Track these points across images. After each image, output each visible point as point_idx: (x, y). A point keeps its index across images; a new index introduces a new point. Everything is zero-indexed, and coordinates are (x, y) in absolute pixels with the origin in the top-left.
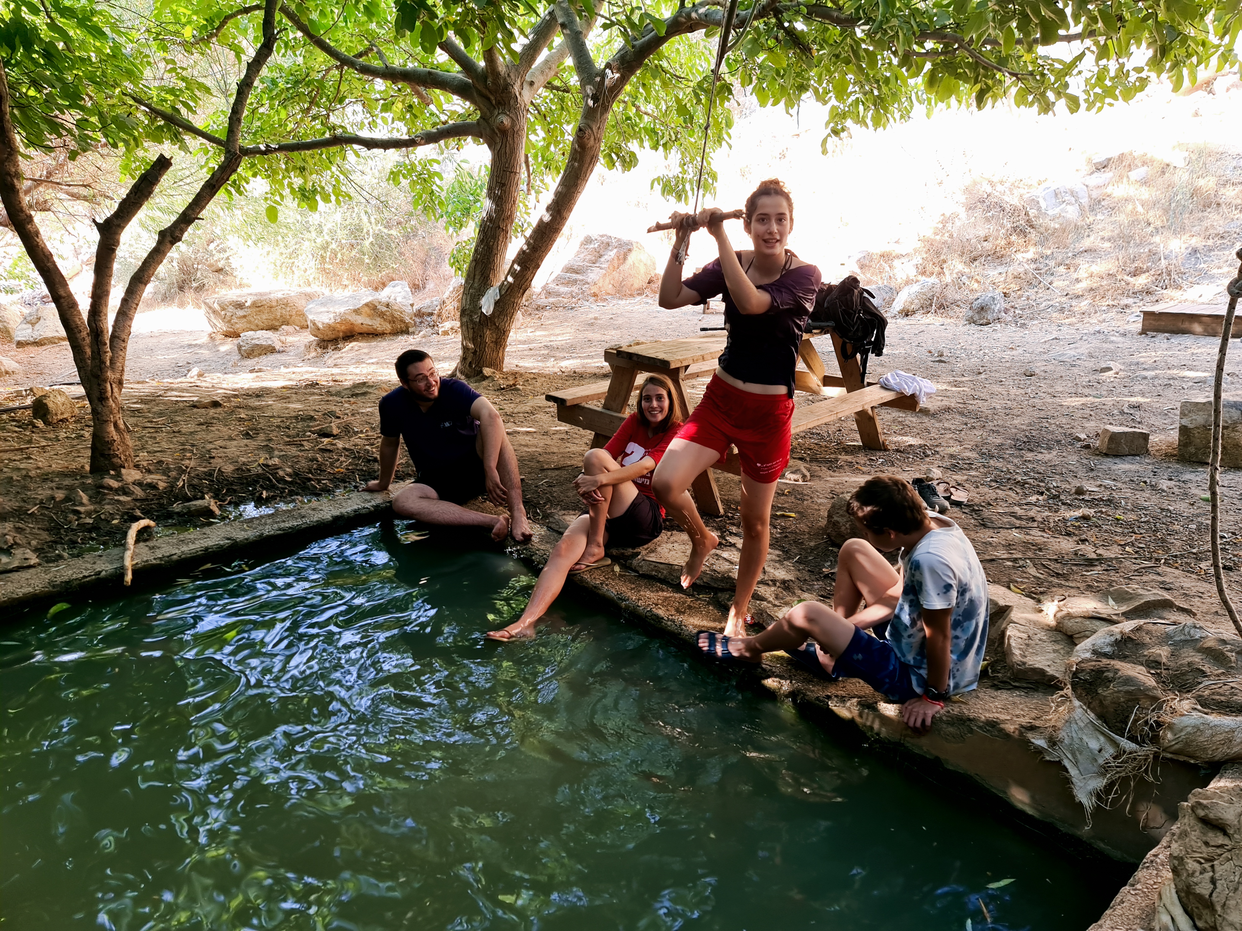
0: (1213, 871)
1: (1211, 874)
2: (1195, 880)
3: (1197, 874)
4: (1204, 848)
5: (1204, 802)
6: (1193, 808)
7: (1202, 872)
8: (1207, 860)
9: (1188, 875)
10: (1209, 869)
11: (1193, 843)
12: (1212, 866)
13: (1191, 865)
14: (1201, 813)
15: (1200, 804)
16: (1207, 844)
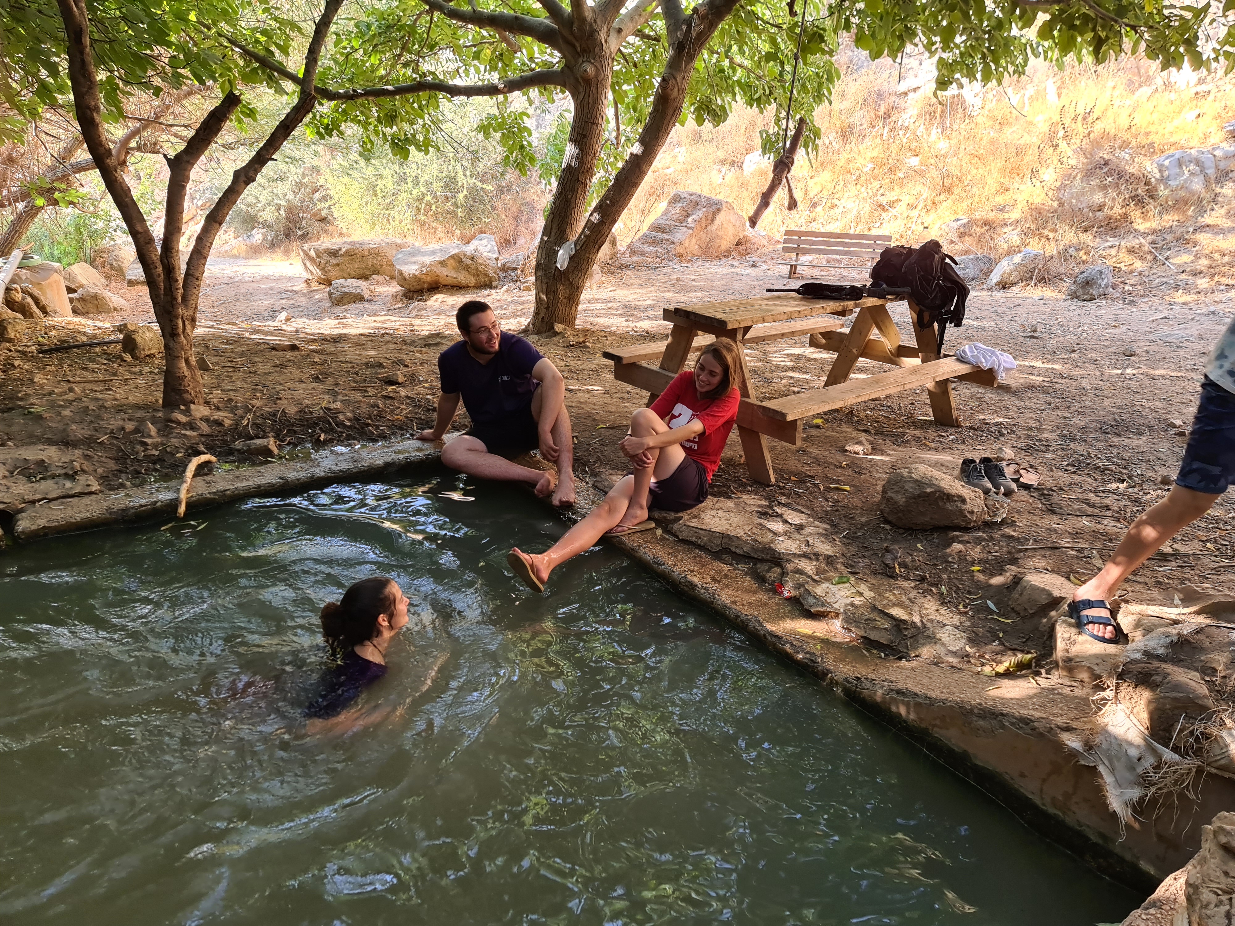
0: (1231, 906)
1: (1228, 907)
2: (1208, 912)
3: (1212, 906)
4: (1223, 879)
5: (1228, 828)
6: (1215, 833)
7: (1219, 904)
8: (1225, 892)
9: (1202, 907)
10: (1226, 902)
11: (1211, 872)
12: (1230, 899)
13: (1206, 895)
14: (1223, 840)
15: (1221, 829)
16: (1226, 874)
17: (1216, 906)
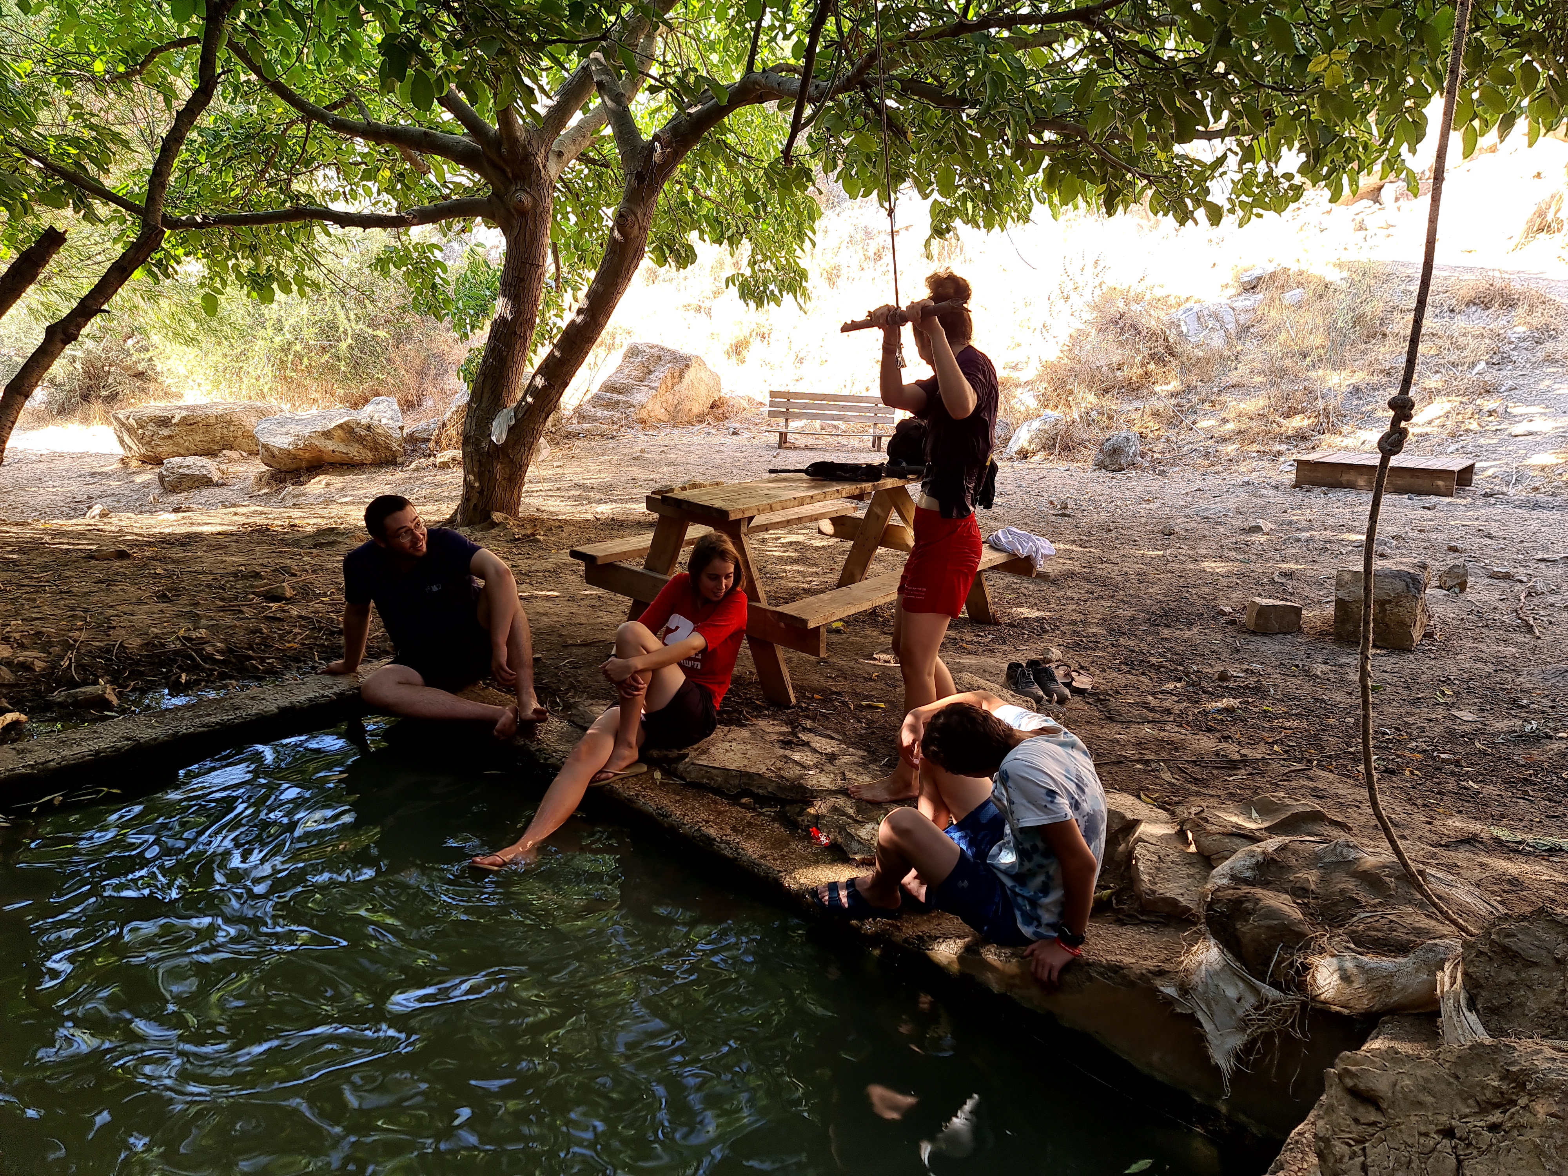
0: (1365, 1156)
1: (1362, 1158)
2: (1344, 1167)
3: (1346, 1159)
4: (1354, 1127)
5: (1353, 1068)
6: (1340, 1076)
7: (1353, 1155)
8: (1358, 1142)
9: (1336, 1161)
10: (1360, 1152)
11: (1340, 1120)
12: (1364, 1149)
13: (1339, 1148)
14: (1350, 1083)
15: (1346, 1071)
16: (1357, 1121)
17: (1350, 1159)
